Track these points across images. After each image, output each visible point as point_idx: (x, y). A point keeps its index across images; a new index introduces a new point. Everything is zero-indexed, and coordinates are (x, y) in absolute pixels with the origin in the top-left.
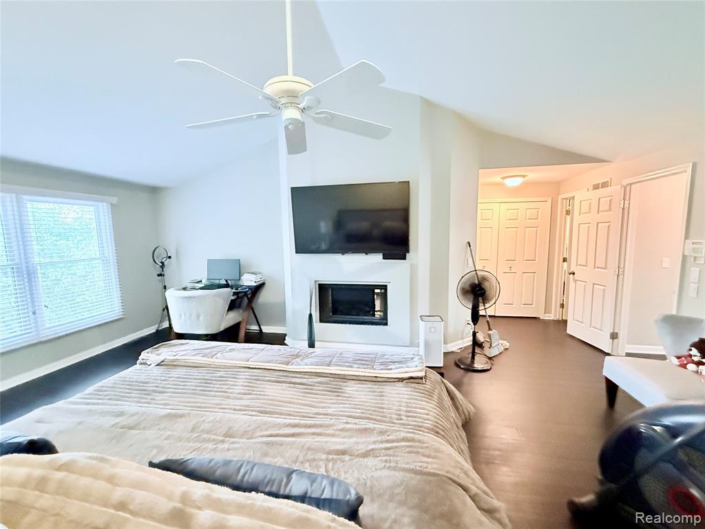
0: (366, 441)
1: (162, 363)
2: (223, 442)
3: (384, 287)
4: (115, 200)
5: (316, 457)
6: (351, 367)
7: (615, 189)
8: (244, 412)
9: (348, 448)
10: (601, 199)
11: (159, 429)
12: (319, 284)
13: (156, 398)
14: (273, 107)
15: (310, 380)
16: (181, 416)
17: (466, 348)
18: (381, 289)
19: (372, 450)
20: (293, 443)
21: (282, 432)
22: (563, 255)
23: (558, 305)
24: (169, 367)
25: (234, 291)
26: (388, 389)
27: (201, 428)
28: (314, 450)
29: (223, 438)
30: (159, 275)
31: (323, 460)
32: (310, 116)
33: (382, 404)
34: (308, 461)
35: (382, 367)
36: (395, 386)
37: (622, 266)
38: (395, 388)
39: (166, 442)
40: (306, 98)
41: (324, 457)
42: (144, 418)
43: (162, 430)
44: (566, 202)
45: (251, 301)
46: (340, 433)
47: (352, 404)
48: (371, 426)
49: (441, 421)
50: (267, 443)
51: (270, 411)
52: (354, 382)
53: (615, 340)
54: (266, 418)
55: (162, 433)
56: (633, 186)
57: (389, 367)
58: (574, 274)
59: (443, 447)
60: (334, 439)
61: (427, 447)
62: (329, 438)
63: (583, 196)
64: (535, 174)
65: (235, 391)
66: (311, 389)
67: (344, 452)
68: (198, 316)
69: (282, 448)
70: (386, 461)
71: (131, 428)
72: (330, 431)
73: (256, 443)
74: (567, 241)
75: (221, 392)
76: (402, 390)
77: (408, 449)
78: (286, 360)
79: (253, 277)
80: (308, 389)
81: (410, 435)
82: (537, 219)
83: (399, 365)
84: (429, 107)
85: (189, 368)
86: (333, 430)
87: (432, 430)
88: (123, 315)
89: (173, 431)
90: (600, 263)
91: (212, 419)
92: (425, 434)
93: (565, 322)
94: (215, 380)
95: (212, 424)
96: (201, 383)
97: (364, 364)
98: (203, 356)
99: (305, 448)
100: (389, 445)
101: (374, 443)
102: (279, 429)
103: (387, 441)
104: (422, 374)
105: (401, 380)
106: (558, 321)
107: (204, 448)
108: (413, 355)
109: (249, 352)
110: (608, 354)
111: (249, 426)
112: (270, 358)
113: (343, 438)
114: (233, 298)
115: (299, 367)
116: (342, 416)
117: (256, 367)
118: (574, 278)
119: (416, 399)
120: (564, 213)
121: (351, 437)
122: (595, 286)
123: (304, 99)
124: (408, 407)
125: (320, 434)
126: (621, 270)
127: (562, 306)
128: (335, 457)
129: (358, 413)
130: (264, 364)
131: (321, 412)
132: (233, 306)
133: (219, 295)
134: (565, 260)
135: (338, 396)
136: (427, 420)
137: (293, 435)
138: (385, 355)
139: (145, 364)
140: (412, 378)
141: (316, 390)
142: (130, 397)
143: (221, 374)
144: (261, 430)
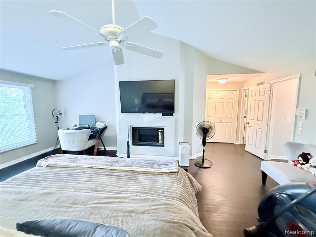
0: (145, 205)
1: (49, 166)
2: (71, 207)
3: (163, 129)
4: (33, 86)
5: (118, 215)
6: (142, 167)
7: (266, 86)
8: (85, 191)
9: (135, 209)
10: (261, 90)
11: (38, 201)
12: (133, 127)
13: (42, 184)
14: (105, 40)
15: (122, 174)
16: (51, 194)
17: (200, 157)
18: (161, 130)
19: (147, 210)
20: (107, 207)
21: (102, 201)
22: (244, 115)
23: (242, 138)
24: (52, 168)
25: (92, 130)
26: (159, 178)
27: (61, 200)
28: (117, 210)
29: (71, 205)
30: (55, 123)
31: (121, 216)
32: (124, 45)
33: (156, 185)
34: (113, 217)
35: (157, 167)
36: (163, 176)
37: (269, 120)
38: (163, 177)
39: (40, 208)
40: (121, 35)
41: (122, 214)
42: (31, 195)
43: (40, 201)
44: (246, 91)
45: (100, 135)
46: (133, 201)
47: (141, 186)
48: (148, 197)
49: (184, 194)
50: (94, 208)
51: (99, 190)
52: (143, 174)
53: (266, 153)
54: (96, 194)
55: (39, 203)
56: (274, 84)
57: (160, 167)
58: (248, 123)
59: (183, 207)
60: (129, 205)
61: (175, 208)
62: (127, 204)
63: (252, 88)
64: (232, 78)
65: (83, 180)
66: (122, 178)
67: (132, 212)
68: (74, 142)
69: (101, 210)
70: (153, 216)
71: (23, 200)
72: (127, 201)
73: (88, 207)
74: (246, 109)
75: (76, 180)
76: (166, 178)
77: (165, 209)
78: (111, 164)
79: (101, 124)
80: (120, 178)
81: (167, 202)
82: (233, 98)
83: (166, 166)
84: (184, 46)
85: (62, 168)
86: (129, 200)
87: (179, 199)
88: (37, 142)
89: (46, 202)
90: (260, 119)
91: (67, 195)
92: (175, 201)
93: (245, 145)
94: (74, 174)
95: (66, 198)
96: (67, 176)
97: (149, 166)
98: (70, 162)
99: (113, 210)
100: (156, 207)
101: (149, 206)
102: (101, 200)
103: (156, 205)
104: (176, 170)
105: (166, 173)
106: (242, 144)
107: (60, 211)
108: (173, 161)
109: (93, 160)
110: (263, 160)
111: (86, 198)
112: (104, 163)
113: (133, 204)
114: (91, 134)
115: (117, 167)
116: (135, 192)
117: (96, 167)
118: (248, 125)
119: (172, 183)
120: (245, 96)
121: (137, 203)
122: (258, 129)
123: (120, 36)
124: (168, 187)
125: (121, 202)
126: (269, 122)
127: (243, 138)
128: (127, 214)
129: (143, 190)
130: (100, 166)
131: (124, 190)
132: (91, 137)
133: (84, 132)
134: (245, 117)
135: (134, 182)
136: (176, 193)
137: (108, 203)
138: (160, 161)
139: (40, 166)
140: (171, 172)
141: (124, 179)
142: (28, 184)
143: (78, 171)
144: (92, 201)
